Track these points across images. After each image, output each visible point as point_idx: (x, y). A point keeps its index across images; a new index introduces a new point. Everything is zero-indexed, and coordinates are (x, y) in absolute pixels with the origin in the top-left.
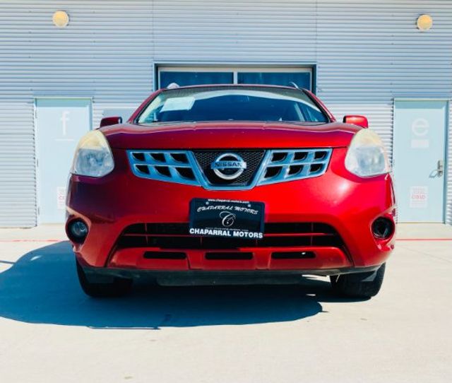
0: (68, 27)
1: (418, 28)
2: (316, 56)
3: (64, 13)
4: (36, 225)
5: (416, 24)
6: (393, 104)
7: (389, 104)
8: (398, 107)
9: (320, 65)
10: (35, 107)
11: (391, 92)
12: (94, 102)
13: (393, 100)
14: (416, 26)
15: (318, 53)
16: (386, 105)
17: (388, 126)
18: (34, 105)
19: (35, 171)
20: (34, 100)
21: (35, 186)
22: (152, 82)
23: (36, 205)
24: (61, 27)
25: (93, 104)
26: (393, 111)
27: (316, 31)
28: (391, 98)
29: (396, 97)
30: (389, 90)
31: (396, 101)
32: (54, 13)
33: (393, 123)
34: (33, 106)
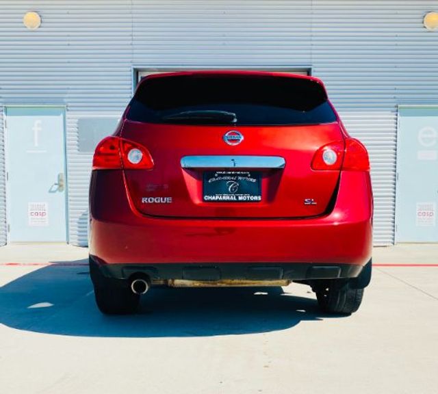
0: (41, 29)
1: (425, 27)
2: (311, 58)
3: (35, 13)
4: (6, 244)
5: (423, 23)
6: (397, 111)
7: (392, 111)
8: (403, 115)
9: (316, 69)
10: (5, 117)
11: (395, 98)
12: (68, 110)
13: (397, 107)
14: (422, 25)
15: (313, 56)
16: (390, 112)
17: (391, 136)
18: (4, 113)
19: (5, 184)
20: (4, 108)
21: (5, 201)
22: (131, 89)
23: (6, 222)
24: (33, 29)
25: (67, 112)
26: (397, 119)
27: (311, 32)
28: (395, 104)
29: (400, 103)
30: (393, 96)
31: (401, 108)
32: (25, 13)
33: (396, 132)
34: (2, 115)
